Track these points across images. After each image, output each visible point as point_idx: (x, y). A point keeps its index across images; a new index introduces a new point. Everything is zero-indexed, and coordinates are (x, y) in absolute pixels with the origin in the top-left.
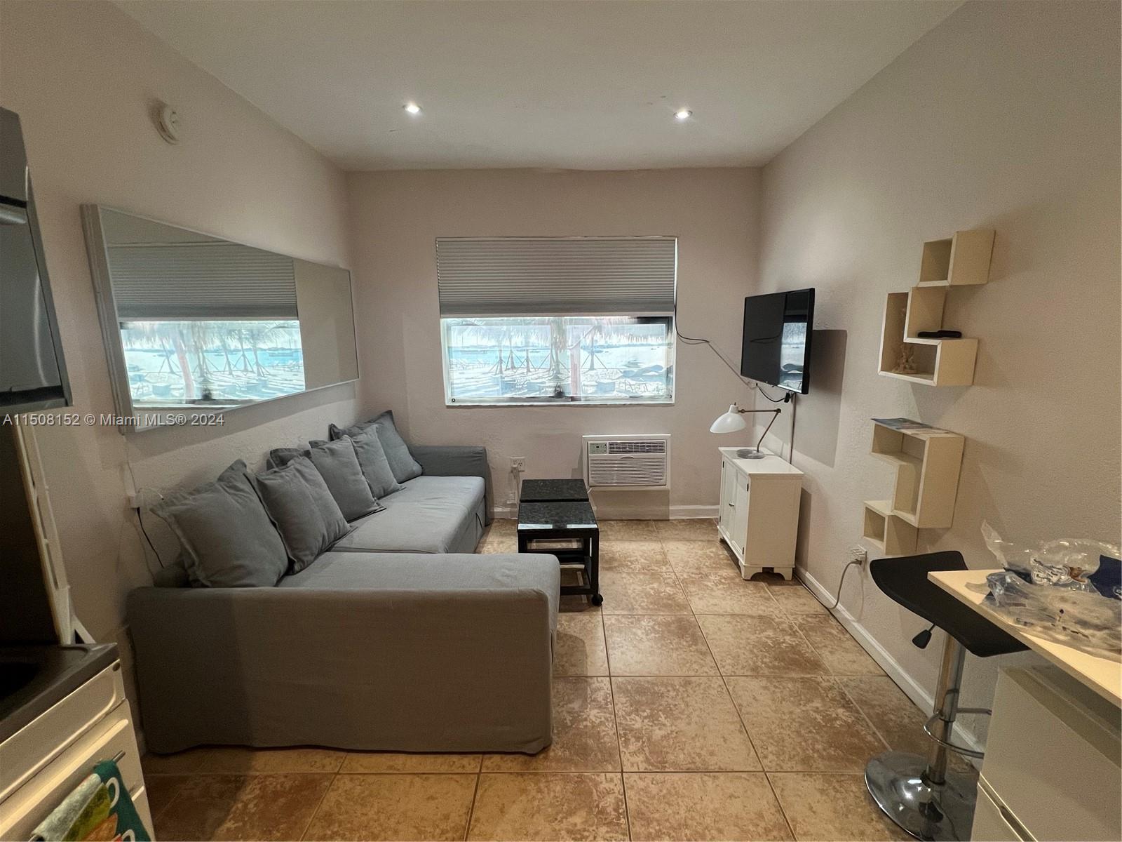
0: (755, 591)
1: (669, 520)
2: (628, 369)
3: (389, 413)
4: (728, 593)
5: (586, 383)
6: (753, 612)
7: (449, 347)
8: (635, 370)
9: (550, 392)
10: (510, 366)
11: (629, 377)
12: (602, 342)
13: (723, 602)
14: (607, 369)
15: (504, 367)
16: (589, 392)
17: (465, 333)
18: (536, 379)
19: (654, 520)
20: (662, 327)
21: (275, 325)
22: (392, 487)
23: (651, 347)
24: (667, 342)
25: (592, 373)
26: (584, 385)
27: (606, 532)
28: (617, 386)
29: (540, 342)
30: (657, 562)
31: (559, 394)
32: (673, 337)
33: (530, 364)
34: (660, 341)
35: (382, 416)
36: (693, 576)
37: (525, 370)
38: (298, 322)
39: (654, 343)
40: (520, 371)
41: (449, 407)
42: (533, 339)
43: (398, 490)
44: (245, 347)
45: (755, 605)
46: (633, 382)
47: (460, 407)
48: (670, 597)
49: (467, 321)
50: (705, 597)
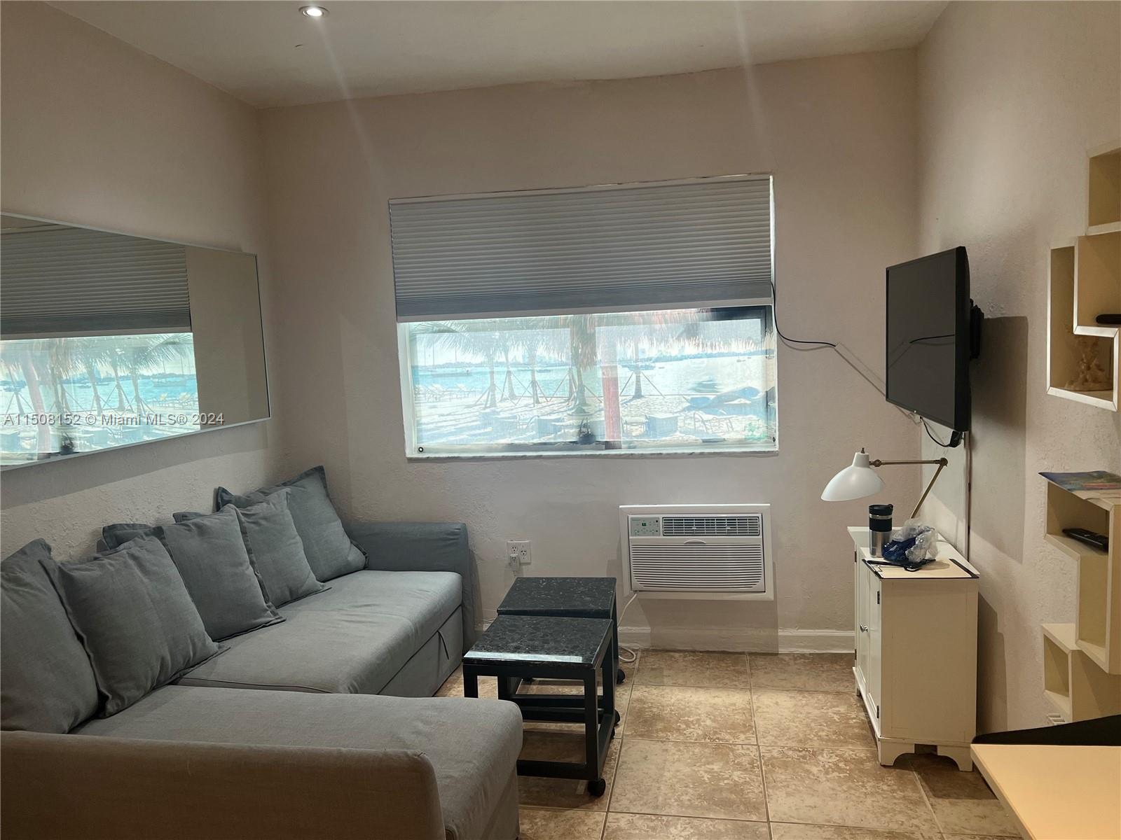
0: (895, 787)
1: (778, 654)
2: (698, 395)
3: (320, 471)
4: (845, 788)
5: (628, 419)
6: (880, 824)
7: (413, 367)
8: (712, 397)
9: (572, 435)
10: (507, 394)
11: (700, 409)
12: (653, 353)
13: (831, 803)
14: (664, 396)
15: (498, 397)
16: (634, 434)
17: (438, 345)
18: (550, 414)
19: (751, 654)
20: (752, 325)
21: (162, 341)
22: (304, 588)
23: (737, 358)
24: (764, 349)
25: (639, 402)
26: (626, 423)
27: (661, 669)
28: (680, 424)
29: (551, 355)
30: (733, 727)
31: (587, 438)
32: (772, 341)
33: (539, 392)
34: (752, 348)
35: (307, 475)
36: (790, 753)
37: (531, 401)
38: (191, 334)
39: (742, 350)
40: (524, 402)
41: (411, 460)
42: (541, 351)
43: (316, 592)
44: (120, 374)
45: (889, 812)
46: (706, 417)
47: (428, 460)
48: (736, 788)
49: (438, 326)
50: (799, 792)
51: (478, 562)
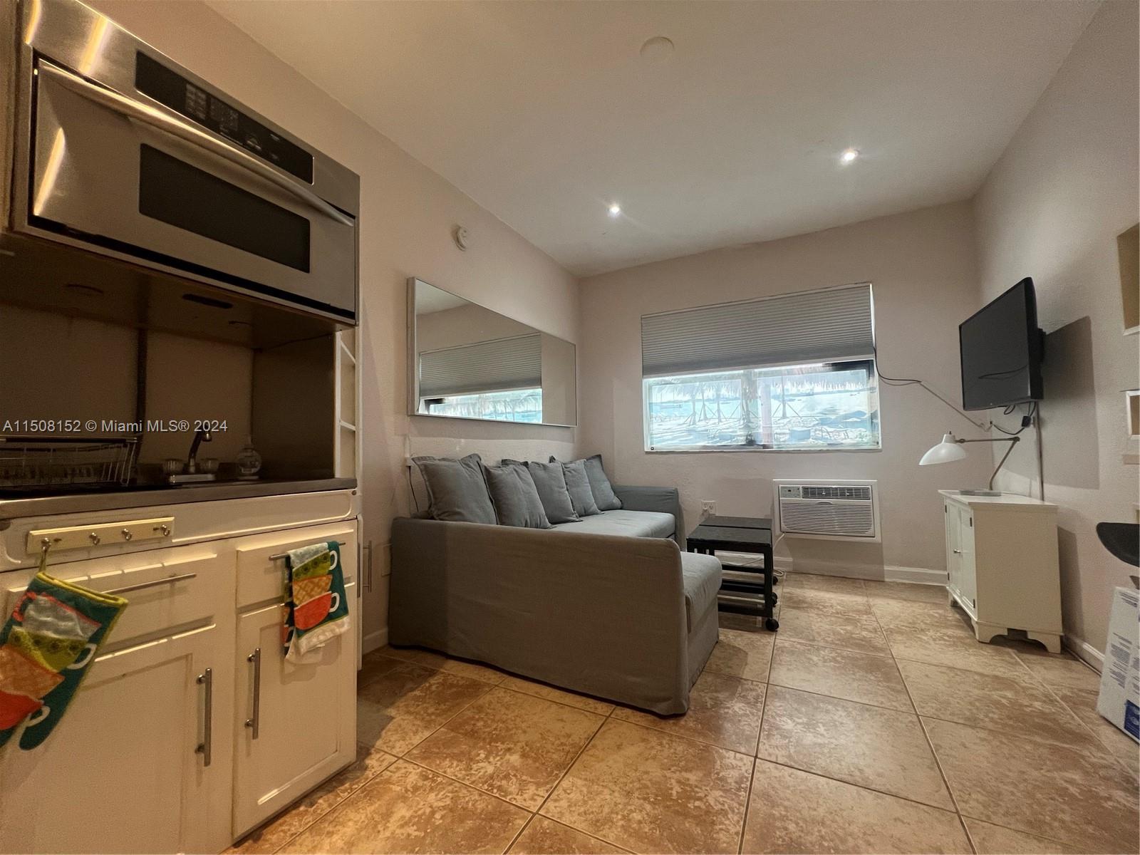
0: (994, 654)
1: (883, 582)
2: (824, 417)
3: (599, 456)
4: (951, 649)
5: (778, 431)
6: (987, 671)
7: (650, 404)
8: (833, 417)
9: (742, 441)
10: (702, 418)
11: (825, 425)
12: (794, 391)
13: (940, 655)
14: (801, 417)
15: (697, 419)
16: (781, 440)
17: (664, 392)
18: (728, 429)
19: (864, 580)
20: (863, 372)
21: (527, 394)
22: (591, 510)
23: (849, 393)
24: (869, 387)
25: (786, 421)
26: (777, 434)
27: (802, 581)
28: (812, 434)
29: (730, 393)
30: (858, 612)
31: (751, 442)
32: (875, 381)
33: (722, 415)
34: (860, 387)
35: (593, 458)
36: (903, 628)
37: (717, 421)
38: (541, 390)
39: (853, 388)
40: (712, 422)
41: (647, 453)
42: (724, 392)
43: (597, 514)
44: (507, 411)
45: (991, 666)
46: (829, 430)
47: (657, 453)
48: (865, 639)
49: (664, 381)
50: (915, 647)
51: (684, 512)
